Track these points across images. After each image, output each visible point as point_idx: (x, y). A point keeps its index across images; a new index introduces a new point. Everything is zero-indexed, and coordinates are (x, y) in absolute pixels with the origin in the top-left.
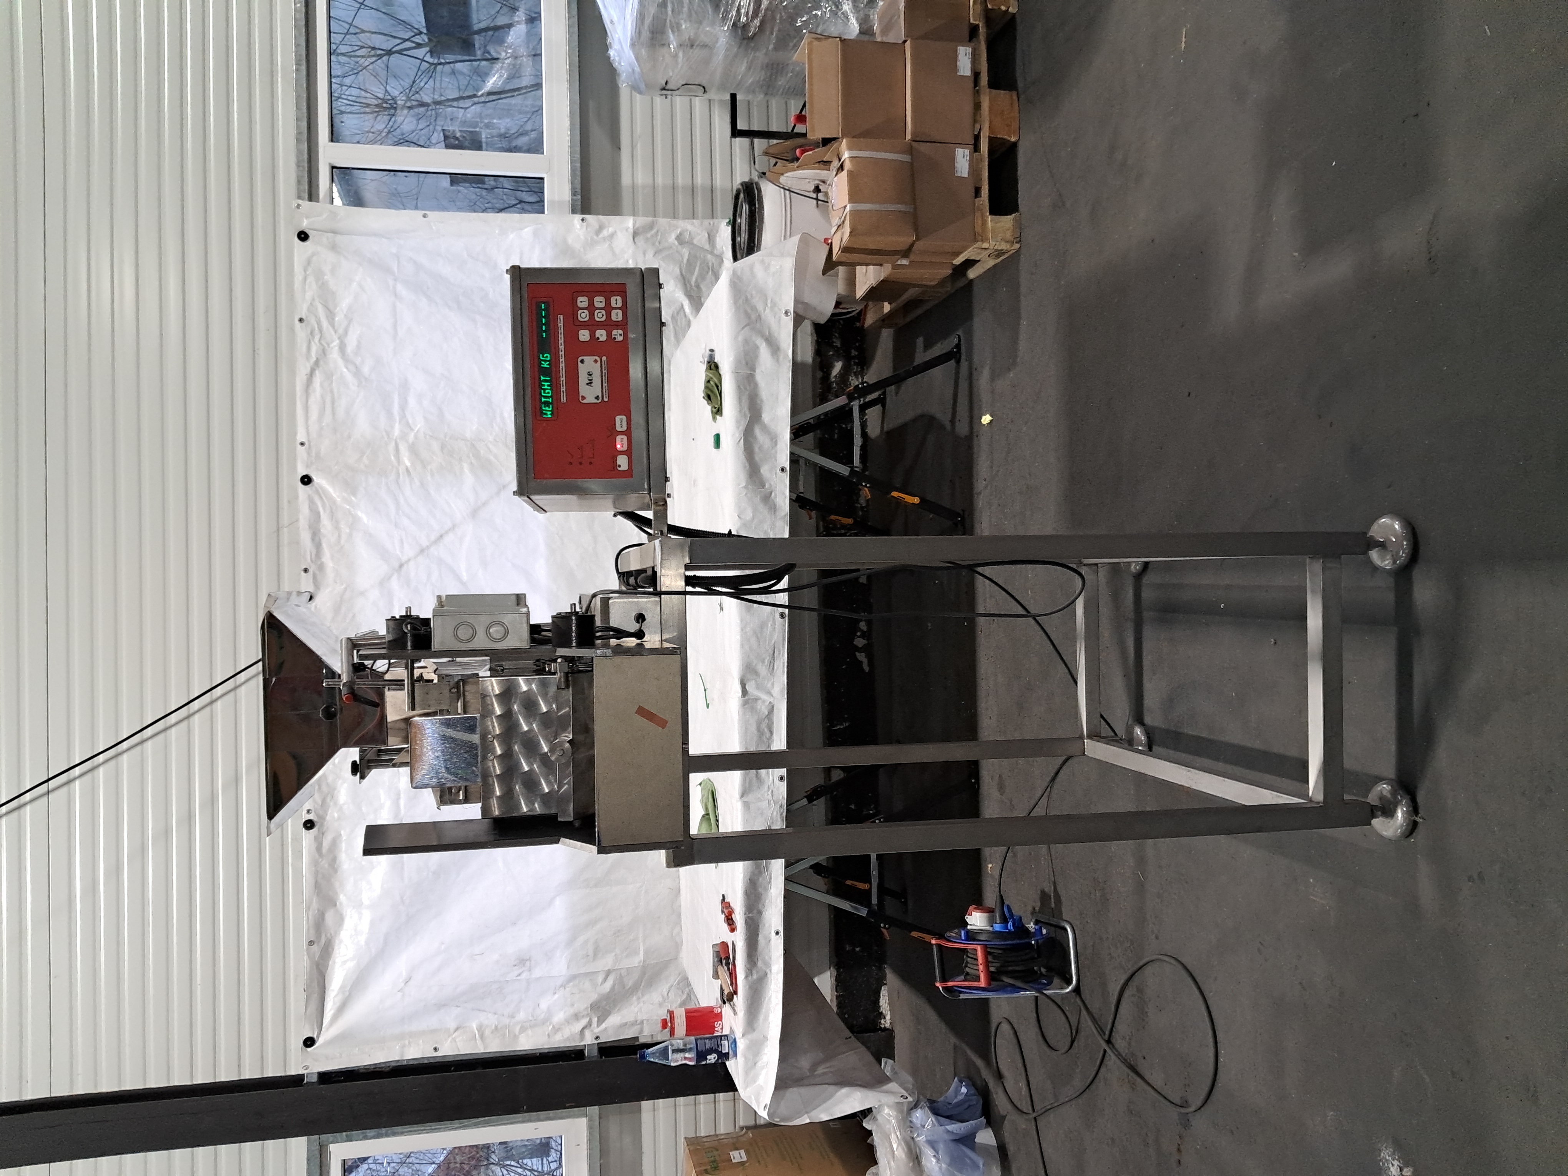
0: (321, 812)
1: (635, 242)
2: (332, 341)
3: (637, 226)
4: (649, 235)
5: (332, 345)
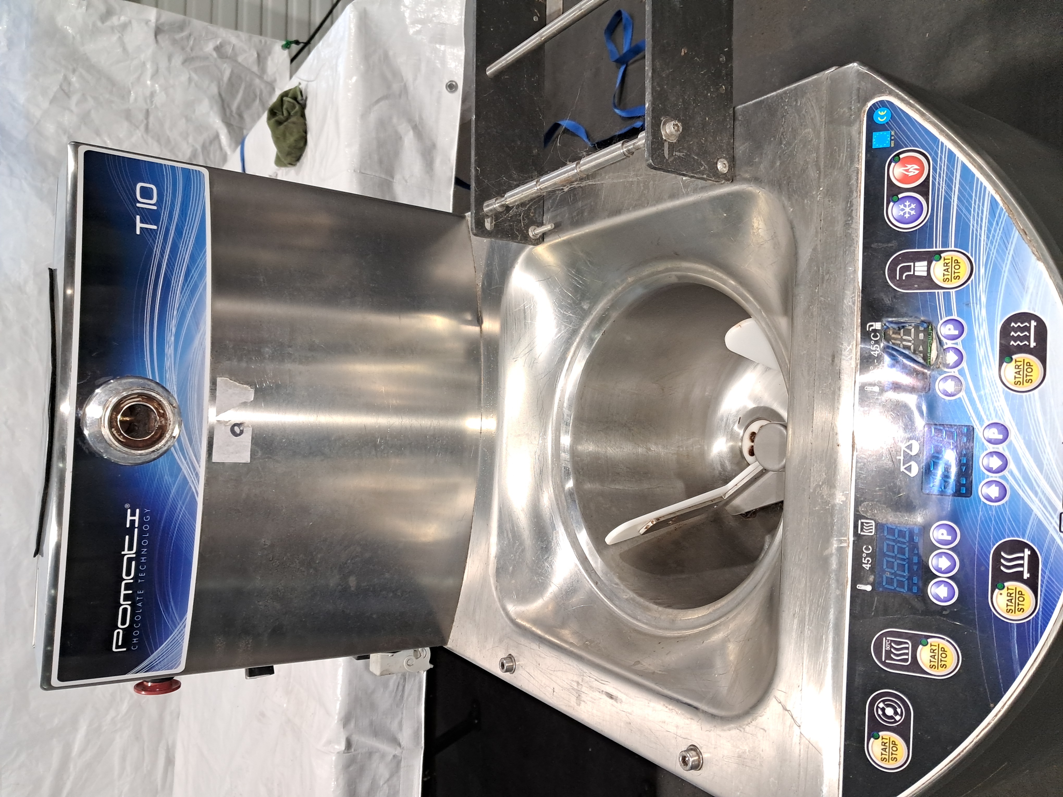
1: (157, 41)
3: (162, 20)
4: (178, 36)
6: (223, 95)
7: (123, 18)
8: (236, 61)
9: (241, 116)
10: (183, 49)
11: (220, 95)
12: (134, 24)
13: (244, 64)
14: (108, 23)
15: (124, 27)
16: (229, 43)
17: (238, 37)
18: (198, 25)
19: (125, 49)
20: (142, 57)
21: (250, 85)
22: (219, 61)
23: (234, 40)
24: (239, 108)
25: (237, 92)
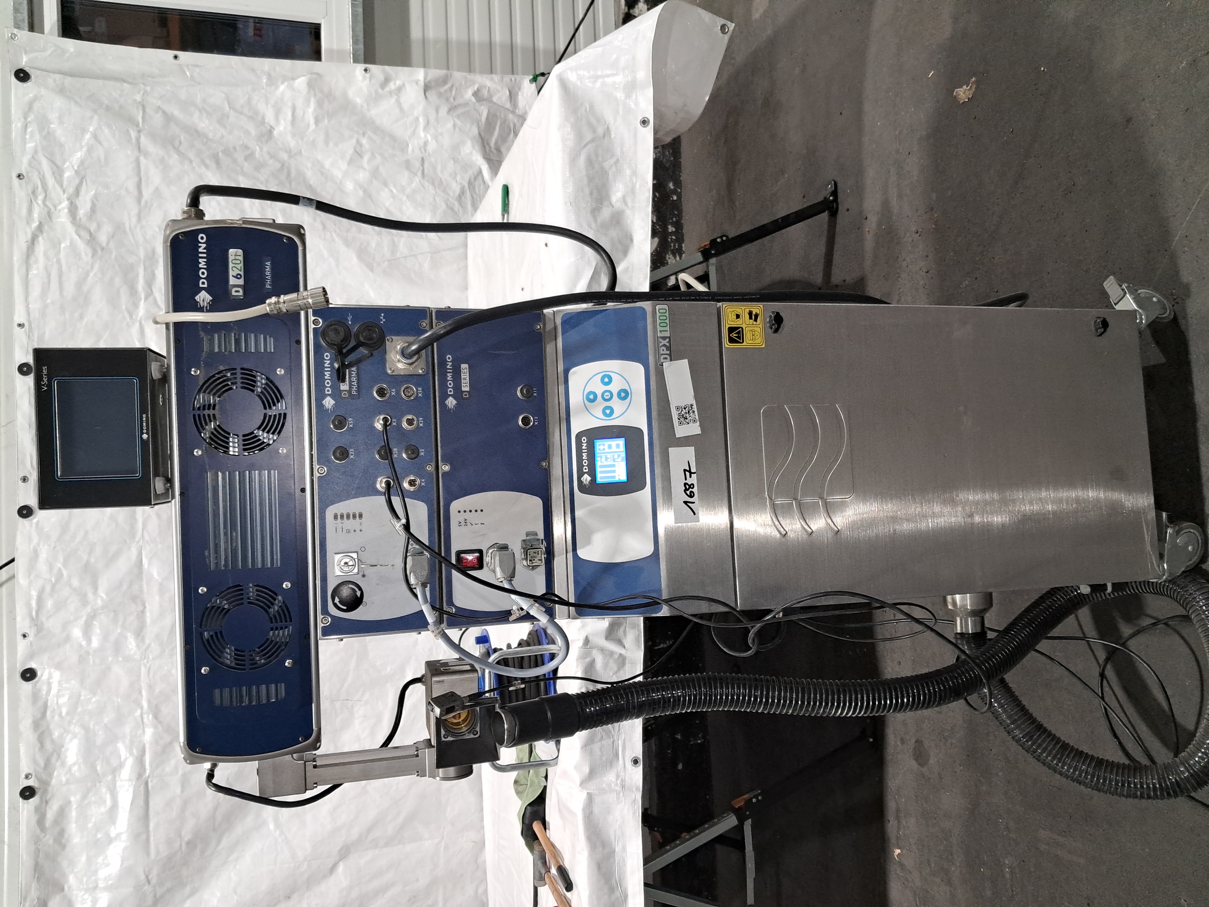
0: (44, 777)
1: (426, 97)
2: (60, 203)
3: (429, 78)
4: (442, 90)
5: (60, 207)
6: (482, 133)
7: (398, 83)
8: (492, 102)
9: (499, 150)
10: (447, 100)
11: (480, 134)
12: (407, 86)
13: (499, 103)
14: (387, 89)
15: (400, 89)
16: (485, 87)
17: (492, 79)
18: (458, 76)
19: (402, 110)
20: (416, 113)
21: (504, 121)
22: (477, 104)
23: (488, 83)
24: (496, 143)
25: (494, 129)
